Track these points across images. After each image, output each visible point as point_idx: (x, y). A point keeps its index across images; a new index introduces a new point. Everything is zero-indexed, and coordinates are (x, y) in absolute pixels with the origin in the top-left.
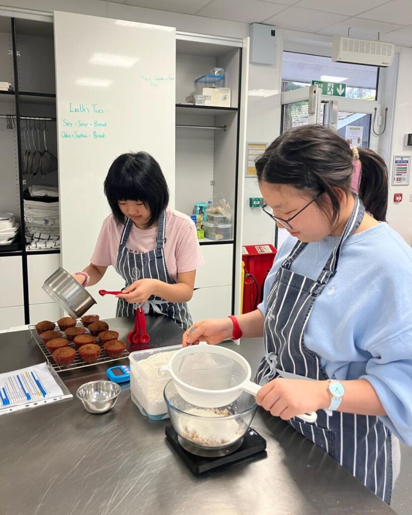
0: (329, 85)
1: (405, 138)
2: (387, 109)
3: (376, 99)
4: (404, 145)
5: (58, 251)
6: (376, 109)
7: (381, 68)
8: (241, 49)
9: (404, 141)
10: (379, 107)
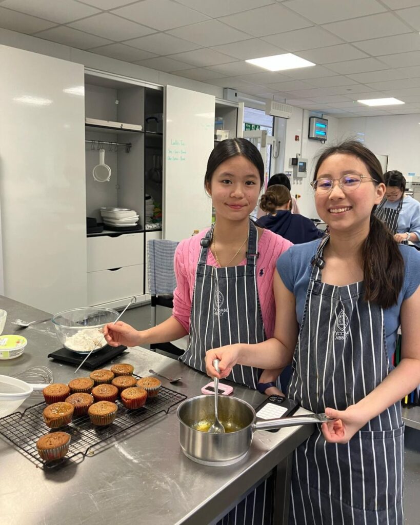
0: (253, 126)
1: (290, 160)
2: (279, 142)
3: (273, 135)
4: (290, 165)
5: (160, 230)
6: (274, 142)
7: (275, 117)
8: (238, 108)
9: (289, 163)
10: (275, 140)
